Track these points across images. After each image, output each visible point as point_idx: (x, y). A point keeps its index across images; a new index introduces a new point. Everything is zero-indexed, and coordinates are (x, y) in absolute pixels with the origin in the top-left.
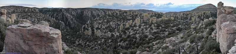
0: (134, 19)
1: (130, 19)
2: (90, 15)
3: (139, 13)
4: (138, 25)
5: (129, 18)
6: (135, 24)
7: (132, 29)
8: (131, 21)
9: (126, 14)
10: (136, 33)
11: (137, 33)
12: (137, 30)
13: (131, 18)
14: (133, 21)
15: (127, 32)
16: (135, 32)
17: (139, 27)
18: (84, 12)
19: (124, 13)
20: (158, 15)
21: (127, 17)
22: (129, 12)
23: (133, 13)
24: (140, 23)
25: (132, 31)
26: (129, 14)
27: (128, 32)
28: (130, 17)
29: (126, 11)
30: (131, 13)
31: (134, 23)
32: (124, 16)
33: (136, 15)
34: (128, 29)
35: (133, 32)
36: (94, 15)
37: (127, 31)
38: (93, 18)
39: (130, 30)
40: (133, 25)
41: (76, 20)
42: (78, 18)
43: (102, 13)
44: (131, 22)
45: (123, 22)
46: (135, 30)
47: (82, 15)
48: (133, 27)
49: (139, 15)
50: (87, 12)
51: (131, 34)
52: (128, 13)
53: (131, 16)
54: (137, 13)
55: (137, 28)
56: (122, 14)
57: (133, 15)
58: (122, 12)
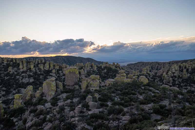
1: (28, 84)
3: (54, 66)
4: (49, 98)
5: (25, 81)
6: (42, 95)
7: (31, 112)
8: (30, 87)
9: (16, 69)
10: (44, 120)
11: (47, 119)
12: (48, 113)
13: (32, 80)
14: (35, 89)
15: (15, 120)
16: (42, 117)
17: (52, 104)
19: (8, 65)
20: (106, 71)
21: (18, 77)
22: (25, 65)
23: (36, 66)
24: (56, 91)
25: (30, 118)
26: (25, 69)
27: (21, 120)
28: (30, 76)
29: (16, 59)
30: (32, 67)
31: (38, 94)
32: (8, 74)
35: (35, 119)
37: (15, 117)
39: (27, 113)
40: (34, 100)
44: (30, 93)
45: (4, 93)
46: (41, 112)
48: (36, 105)
49: (54, 71)
51: (28, 124)
52: (21, 67)
53: (31, 74)
54: (50, 66)
55: (45, 107)
56: (3, 69)
57: (38, 71)
58: (3, 63)
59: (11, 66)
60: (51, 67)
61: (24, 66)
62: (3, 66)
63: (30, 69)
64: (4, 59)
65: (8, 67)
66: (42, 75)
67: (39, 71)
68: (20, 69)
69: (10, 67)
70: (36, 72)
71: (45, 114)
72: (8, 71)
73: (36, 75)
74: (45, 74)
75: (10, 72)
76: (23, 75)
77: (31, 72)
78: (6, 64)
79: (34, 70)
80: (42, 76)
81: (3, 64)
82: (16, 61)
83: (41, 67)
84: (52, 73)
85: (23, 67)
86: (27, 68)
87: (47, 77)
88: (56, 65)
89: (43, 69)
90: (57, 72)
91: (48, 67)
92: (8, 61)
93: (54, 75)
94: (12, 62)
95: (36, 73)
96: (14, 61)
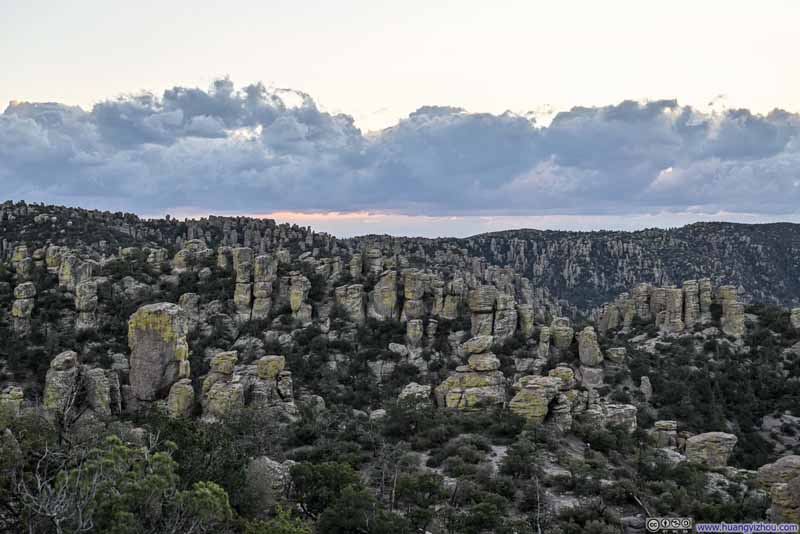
59: (194, 289)
60: (407, 305)
61: (256, 294)
63: (288, 310)
66: (343, 353)
67: (333, 327)
68: (235, 310)
70: (314, 332)
73: (306, 352)
74: (365, 344)
76: (241, 342)
77: (289, 331)
79: (303, 315)
80: (340, 357)
83: (352, 303)
84: (402, 342)
85: (253, 298)
86: (272, 304)
87: (371, 364)
88: (441, 291)
89: (358, 315)
91: (390, 301)
93: (413, 356)
95: (308, 339)
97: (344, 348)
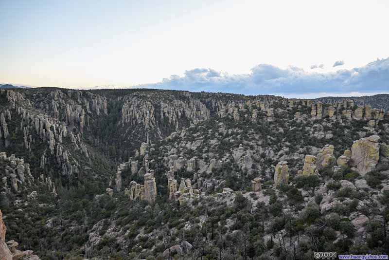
0: (342, 143)
1: (323, 142)
2: (150, 120)
3: (373, 114)
4: (363, 172)
5: (319, 135)
6: (350, 163)
7: (330, 187)
8: (330, 148)
9: (305, 115)
10: (353, 208)
11: (359, 207)
12: (361, 197)
13: (329, 135)
14: (338, 152)
15: (304, 193)
16: (348, 200)
17: (369, 183)
18: (125, 106)
19: (295, 110)
21: (307, 128)
22: (320, 110)
23: (339, 112)
24: (379, 161)
25: (328, 197)
26: (319, 117)
27: (312, 195)
28: (326, 129)
29: (306, 101)
30: (331, 113)
31: (342, 160)
32: (293, 124)
33: (360, 125)
34: (311, 183)
35: (336, 202)
36: (166, 119)
37: (306, 190)
38: (162, 130)
39: (323, 187)
40: (336, 170)
41: (89, 143)
42: (95, 134)
43: (198, 110)
44: (329, 156)
45: (287, 149)
46: (348, 193)
47: (115, 121)
48: (337, 178)
49: (372, 123)
50: (138, 106)
51: (325, 206)
52: (313, 113)
53: (329, 125)
54: (364, 114)
55: (356, 185)
56: (288, 116)
57: (341, 122)
58: (288, 106)
59: (298, 111)
60: (367, 116)
61: (318, 112)
62: (288, 110)
63: (328, 117)
64: (290, 101)
65: (294, 113)
66: (348, 129)
67: (343, 122)
68: (311, 117)
69: (297, 113)
70: (338, 123)
71: (355, 198)
72: (295, 119)
73: (336, 128)
74: (354, 127)
75: (297, 119)
76: (315, 125)
77: (329, 122)
78: (292, 108)
79: (334, 118)
80: (347, 130)
81: (287, 108)
82: (306, 103)
83: (348, 115)
84: (367, 126)
85: (317, 113)
86: (322, 115)
87: (358, 132)
88: (378, 112)
89: (350, 118)
90: (378, 125)
91: (361, 115)
92: (294, 104)
93: (371, 130)
94: (300, 106)
95: (336, 124)
96: (304, 104)
97: (348, 128)
